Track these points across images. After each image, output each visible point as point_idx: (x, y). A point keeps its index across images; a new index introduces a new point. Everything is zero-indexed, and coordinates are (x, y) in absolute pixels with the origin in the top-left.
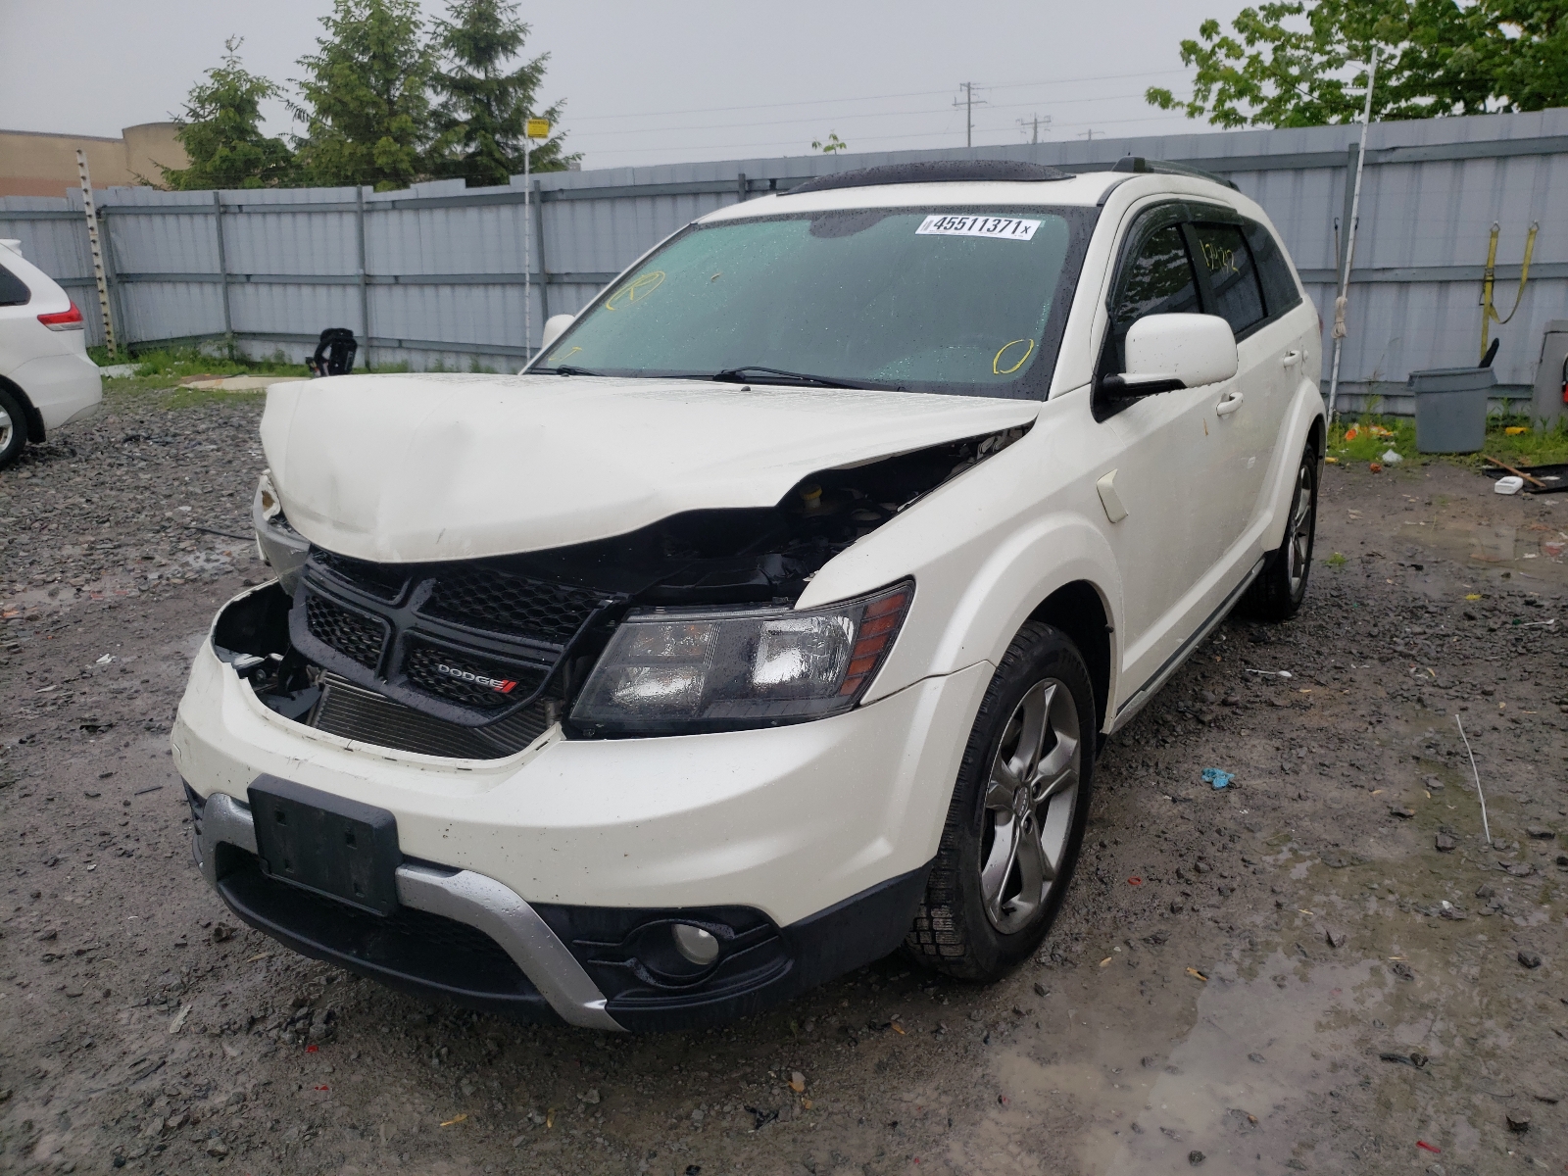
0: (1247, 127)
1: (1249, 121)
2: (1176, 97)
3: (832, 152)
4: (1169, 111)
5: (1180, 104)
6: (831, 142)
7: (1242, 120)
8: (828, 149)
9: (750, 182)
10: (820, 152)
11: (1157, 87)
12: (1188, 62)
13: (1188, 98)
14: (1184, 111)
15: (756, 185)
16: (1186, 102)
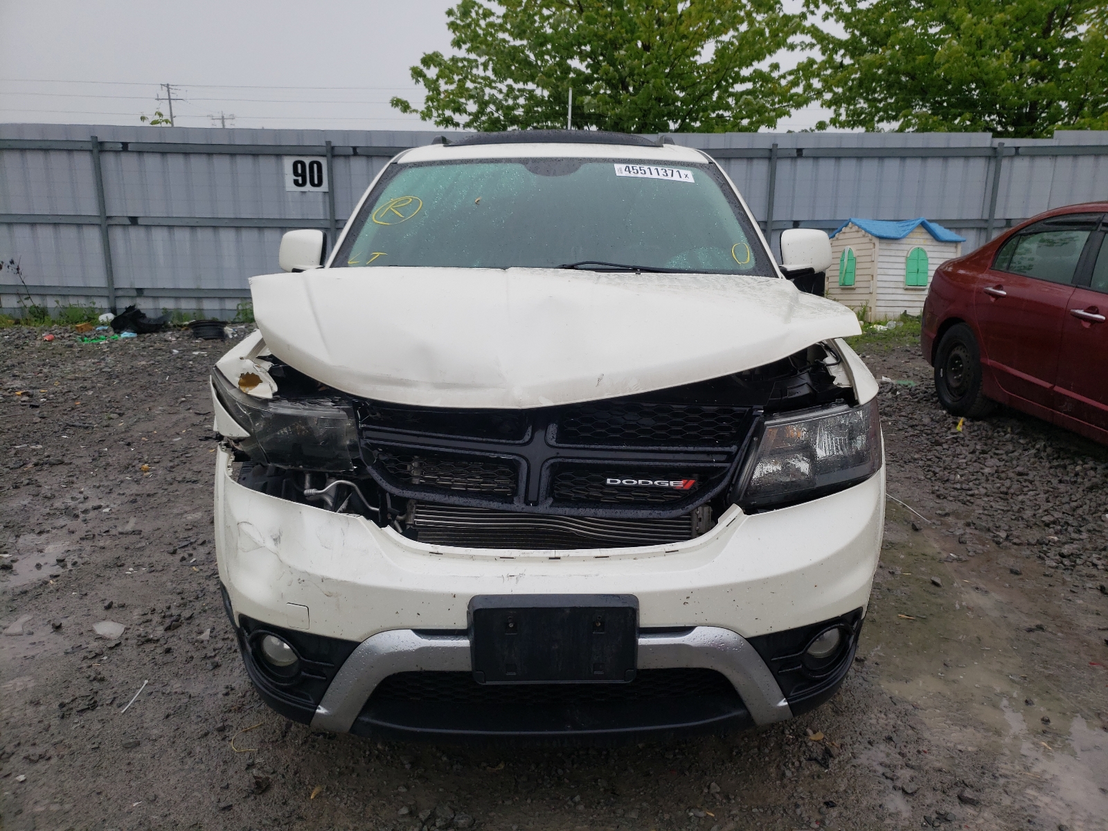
0: (460, 130)
1: (461, 126)
2: (413, 106)
3: (159, 125)
4: (407, 115)
5: (416, 111)
6: (157, 118)
7: (457, 125)
8: (154, 122)
9: (102, 143)
10: (147, 124)
11: (399, 97)
12: (417, 81)
13: (422, 107)
14: (418, 116)
15: (107, 147)
16: (420, 110)
